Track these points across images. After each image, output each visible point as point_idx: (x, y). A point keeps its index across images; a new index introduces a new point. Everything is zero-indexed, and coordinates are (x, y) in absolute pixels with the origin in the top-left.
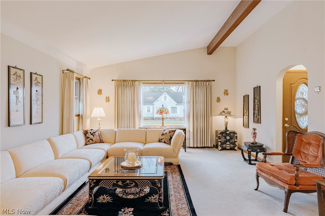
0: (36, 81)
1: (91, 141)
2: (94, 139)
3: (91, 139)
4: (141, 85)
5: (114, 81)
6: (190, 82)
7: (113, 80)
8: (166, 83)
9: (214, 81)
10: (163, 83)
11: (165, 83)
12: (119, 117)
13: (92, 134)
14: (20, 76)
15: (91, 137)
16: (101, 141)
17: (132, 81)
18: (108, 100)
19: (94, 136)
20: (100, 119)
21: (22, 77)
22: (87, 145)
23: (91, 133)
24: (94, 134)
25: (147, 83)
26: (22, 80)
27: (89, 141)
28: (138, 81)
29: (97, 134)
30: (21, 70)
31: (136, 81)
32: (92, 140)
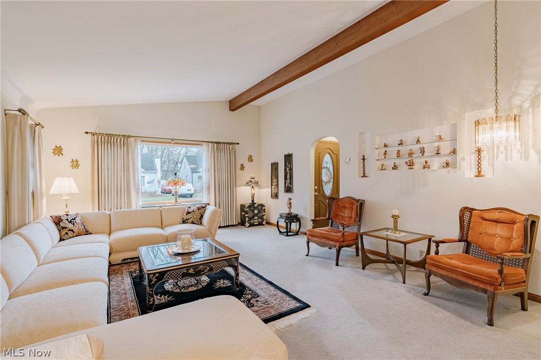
1: (70, 234)
2: (75, 229)
3: (70, 230)
4: (138, 143)
5: (89, 135)
6: (210, 144)
7: (87, 133)
8: (177, 143)
9: (238, 144)
10: (173, 142)
11: (174, 143)
13: (70, 222)
15: (70, 226)
16: (87, 233)
17: (124, 136)
18: (75, 164)
19: (73, 224)
20: (67, 198)
22: (64, 240)
23: (67, 220)
24: (74, 222)
25: (147, 141)
27: (67, 233)
28: (133, 137)
29: (78, 220)
31: (129, 137)
32: (72, 231)
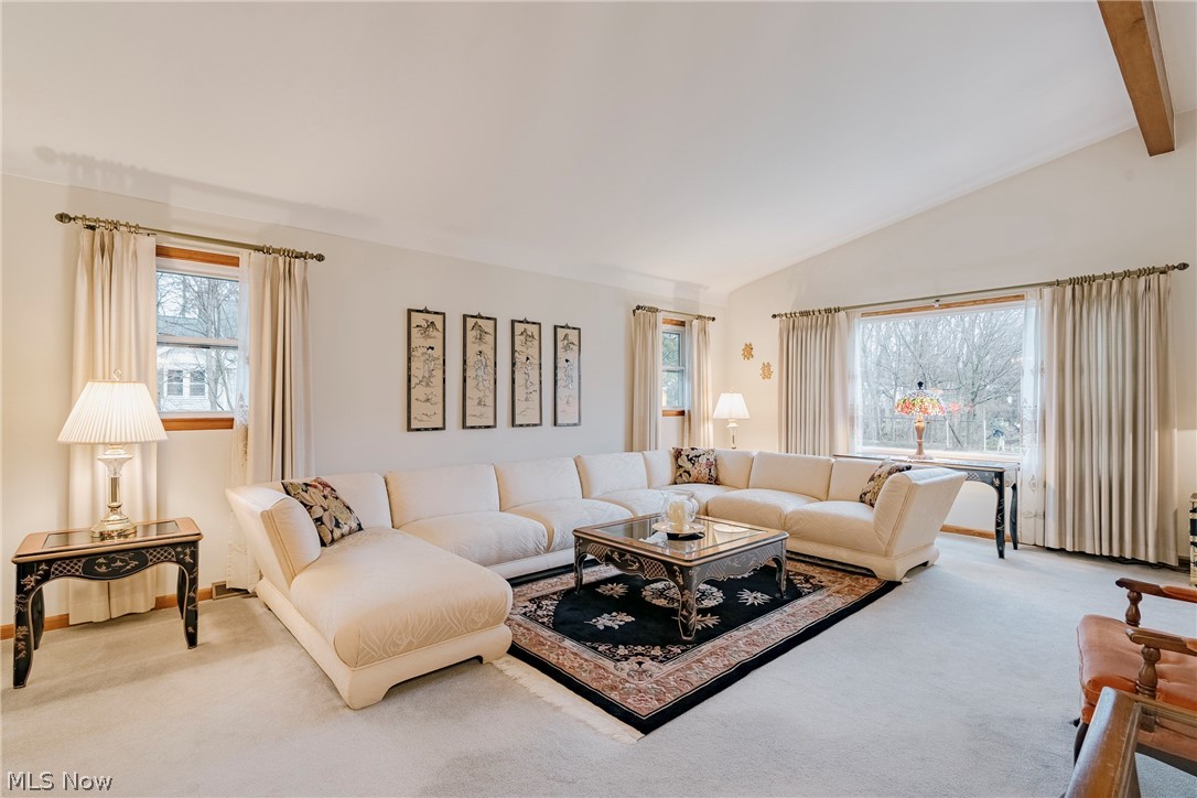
0: (566, 342)
1: (685, 476)
2: (694, 472)
3: (685, 471)
4: (856, 320)
5: (778, 319)
6: (1047, 291)
7: (774, 316)
8: (948, 306)
9: (1184, 266)
10: (937, 305)
11: (942, 307)
12: (789, 421)
13: (690, 460)
14: (533, 337)
15: (688, 466)
16: (715, 481)
17: (828, 311)
18: (766, 371)
19: (694, 464)
20: (735, 425)
21: (536, 337)
22: (676, 483)
23: (688, 456)
24: (697, 460)
25: (877, 313)
26: (536, 343)
27: (681, 475)
28: (844, 309)
29: (703, 460)
30: (534, 323)
31: (838, 310)
32: (688, 473)
